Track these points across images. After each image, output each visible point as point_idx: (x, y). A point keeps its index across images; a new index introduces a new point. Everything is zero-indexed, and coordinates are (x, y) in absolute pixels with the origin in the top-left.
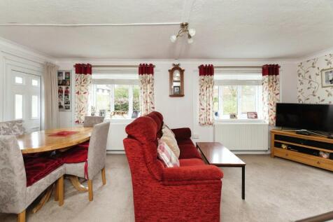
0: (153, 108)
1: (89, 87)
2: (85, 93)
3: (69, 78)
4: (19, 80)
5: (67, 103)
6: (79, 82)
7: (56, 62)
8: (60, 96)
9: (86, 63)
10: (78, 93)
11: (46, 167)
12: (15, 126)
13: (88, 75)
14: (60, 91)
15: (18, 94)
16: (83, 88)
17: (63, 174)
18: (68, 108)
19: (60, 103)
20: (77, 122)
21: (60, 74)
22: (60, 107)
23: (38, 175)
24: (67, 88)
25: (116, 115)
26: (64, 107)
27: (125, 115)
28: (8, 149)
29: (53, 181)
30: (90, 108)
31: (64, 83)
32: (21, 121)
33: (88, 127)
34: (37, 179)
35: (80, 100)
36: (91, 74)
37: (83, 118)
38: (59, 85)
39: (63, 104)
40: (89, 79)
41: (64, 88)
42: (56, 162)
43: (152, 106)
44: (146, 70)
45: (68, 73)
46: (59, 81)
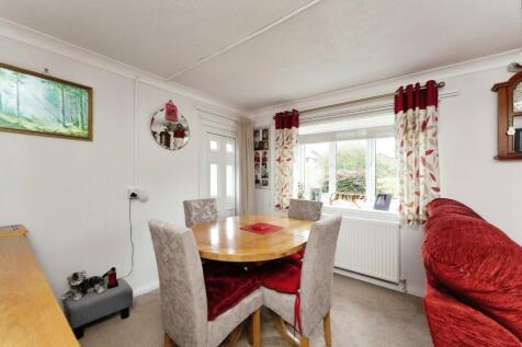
0: (437, 190)
1: (294, 149)
2: (289, 160)
3: (267, 138)
4: (214, 145)
5: (265, 176)
6: (280, 142)
7: (252, 116)
8: (256, 166)
9: (290, 109)
10: (279, 160)
11: (235, 289)
12: (207, 207)
13: (294, 128)
14: (257, 159)
15: (213, 163)
16: (286, 152)
17: (259, 305)
18: (266, 184)
19: (256, 176)
20: (278, 206)
21: (256, 132)
22: (257, 181)
23: (224, 302)
24: (265, 153)
25: (340, 200)
26: (261, 182)
27: (358, 201)
28: (183, 252)
29: (246, 316)
30: (295, 185)
31: (261, 146)
32: (213, 201)
33: (295, 218)
34: (222, 310)
35: (282, 171)
36: (297, 126)
37: (286, 202)
38: (255, 149)
39: (260, 178)
40: (294, 136)
41: (261, 153)
42: (250, 281)
43: (434, 184)
44: (416, 98)
45: (266, 131)
46: (255, 144)
